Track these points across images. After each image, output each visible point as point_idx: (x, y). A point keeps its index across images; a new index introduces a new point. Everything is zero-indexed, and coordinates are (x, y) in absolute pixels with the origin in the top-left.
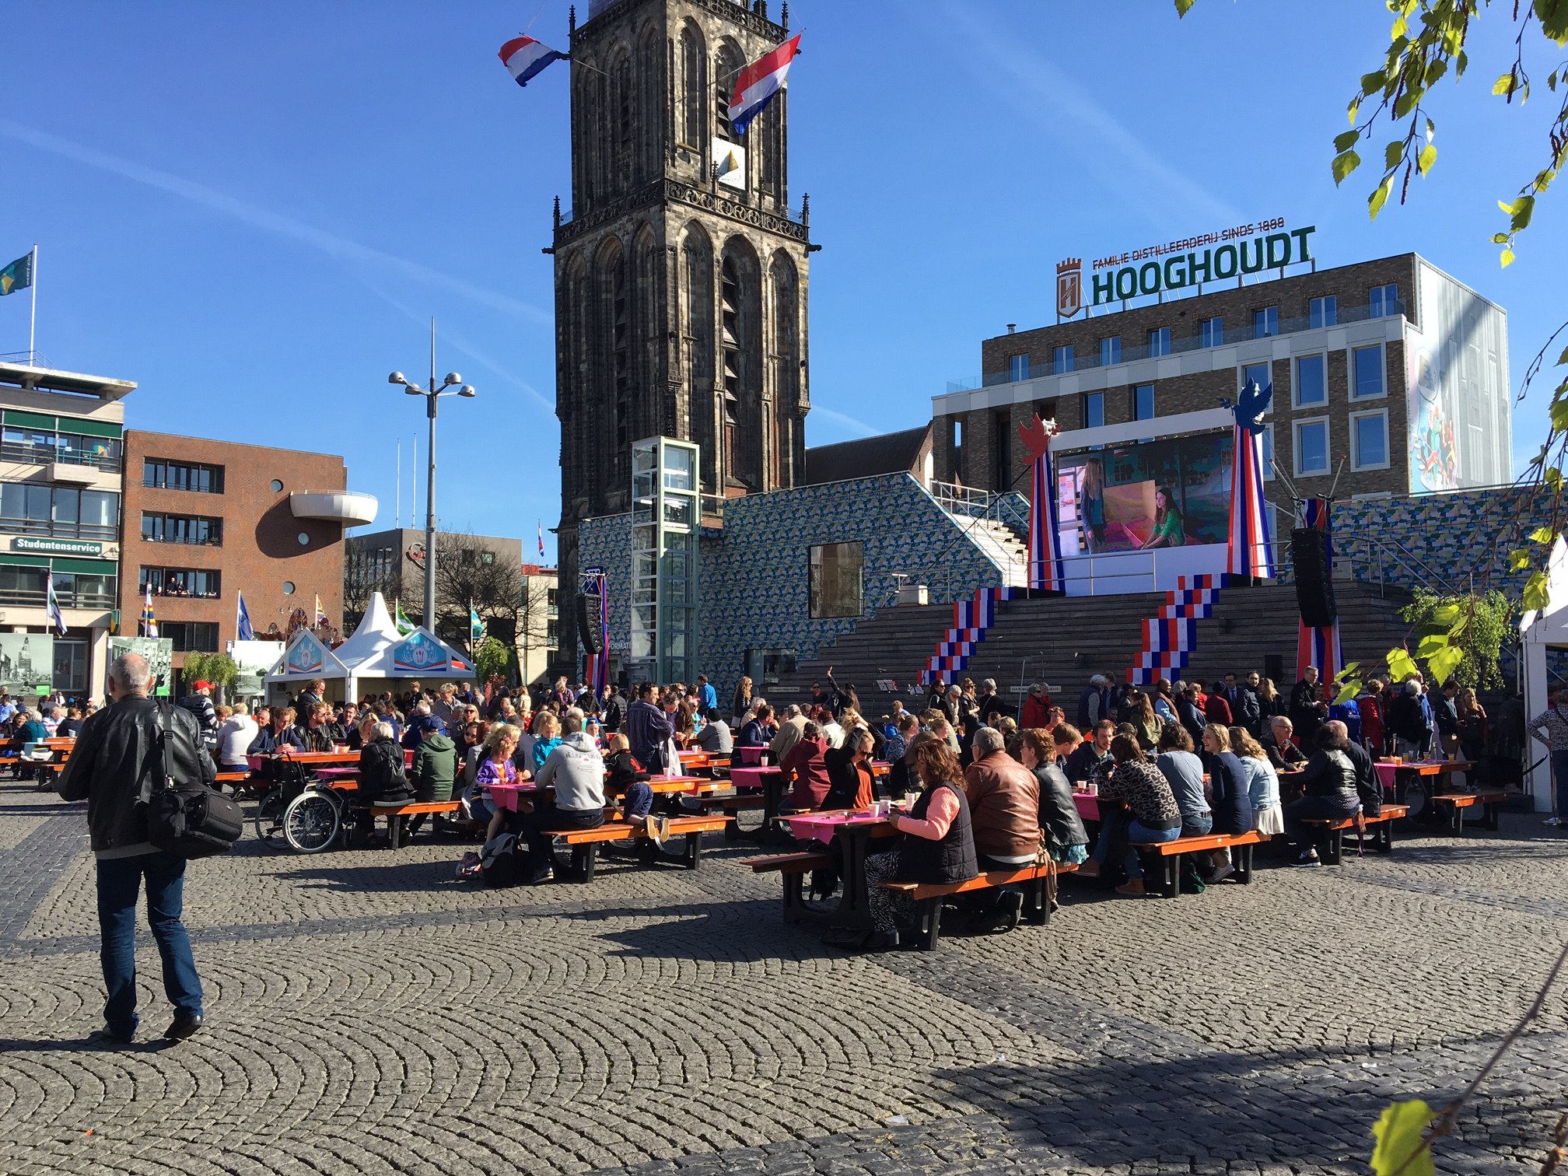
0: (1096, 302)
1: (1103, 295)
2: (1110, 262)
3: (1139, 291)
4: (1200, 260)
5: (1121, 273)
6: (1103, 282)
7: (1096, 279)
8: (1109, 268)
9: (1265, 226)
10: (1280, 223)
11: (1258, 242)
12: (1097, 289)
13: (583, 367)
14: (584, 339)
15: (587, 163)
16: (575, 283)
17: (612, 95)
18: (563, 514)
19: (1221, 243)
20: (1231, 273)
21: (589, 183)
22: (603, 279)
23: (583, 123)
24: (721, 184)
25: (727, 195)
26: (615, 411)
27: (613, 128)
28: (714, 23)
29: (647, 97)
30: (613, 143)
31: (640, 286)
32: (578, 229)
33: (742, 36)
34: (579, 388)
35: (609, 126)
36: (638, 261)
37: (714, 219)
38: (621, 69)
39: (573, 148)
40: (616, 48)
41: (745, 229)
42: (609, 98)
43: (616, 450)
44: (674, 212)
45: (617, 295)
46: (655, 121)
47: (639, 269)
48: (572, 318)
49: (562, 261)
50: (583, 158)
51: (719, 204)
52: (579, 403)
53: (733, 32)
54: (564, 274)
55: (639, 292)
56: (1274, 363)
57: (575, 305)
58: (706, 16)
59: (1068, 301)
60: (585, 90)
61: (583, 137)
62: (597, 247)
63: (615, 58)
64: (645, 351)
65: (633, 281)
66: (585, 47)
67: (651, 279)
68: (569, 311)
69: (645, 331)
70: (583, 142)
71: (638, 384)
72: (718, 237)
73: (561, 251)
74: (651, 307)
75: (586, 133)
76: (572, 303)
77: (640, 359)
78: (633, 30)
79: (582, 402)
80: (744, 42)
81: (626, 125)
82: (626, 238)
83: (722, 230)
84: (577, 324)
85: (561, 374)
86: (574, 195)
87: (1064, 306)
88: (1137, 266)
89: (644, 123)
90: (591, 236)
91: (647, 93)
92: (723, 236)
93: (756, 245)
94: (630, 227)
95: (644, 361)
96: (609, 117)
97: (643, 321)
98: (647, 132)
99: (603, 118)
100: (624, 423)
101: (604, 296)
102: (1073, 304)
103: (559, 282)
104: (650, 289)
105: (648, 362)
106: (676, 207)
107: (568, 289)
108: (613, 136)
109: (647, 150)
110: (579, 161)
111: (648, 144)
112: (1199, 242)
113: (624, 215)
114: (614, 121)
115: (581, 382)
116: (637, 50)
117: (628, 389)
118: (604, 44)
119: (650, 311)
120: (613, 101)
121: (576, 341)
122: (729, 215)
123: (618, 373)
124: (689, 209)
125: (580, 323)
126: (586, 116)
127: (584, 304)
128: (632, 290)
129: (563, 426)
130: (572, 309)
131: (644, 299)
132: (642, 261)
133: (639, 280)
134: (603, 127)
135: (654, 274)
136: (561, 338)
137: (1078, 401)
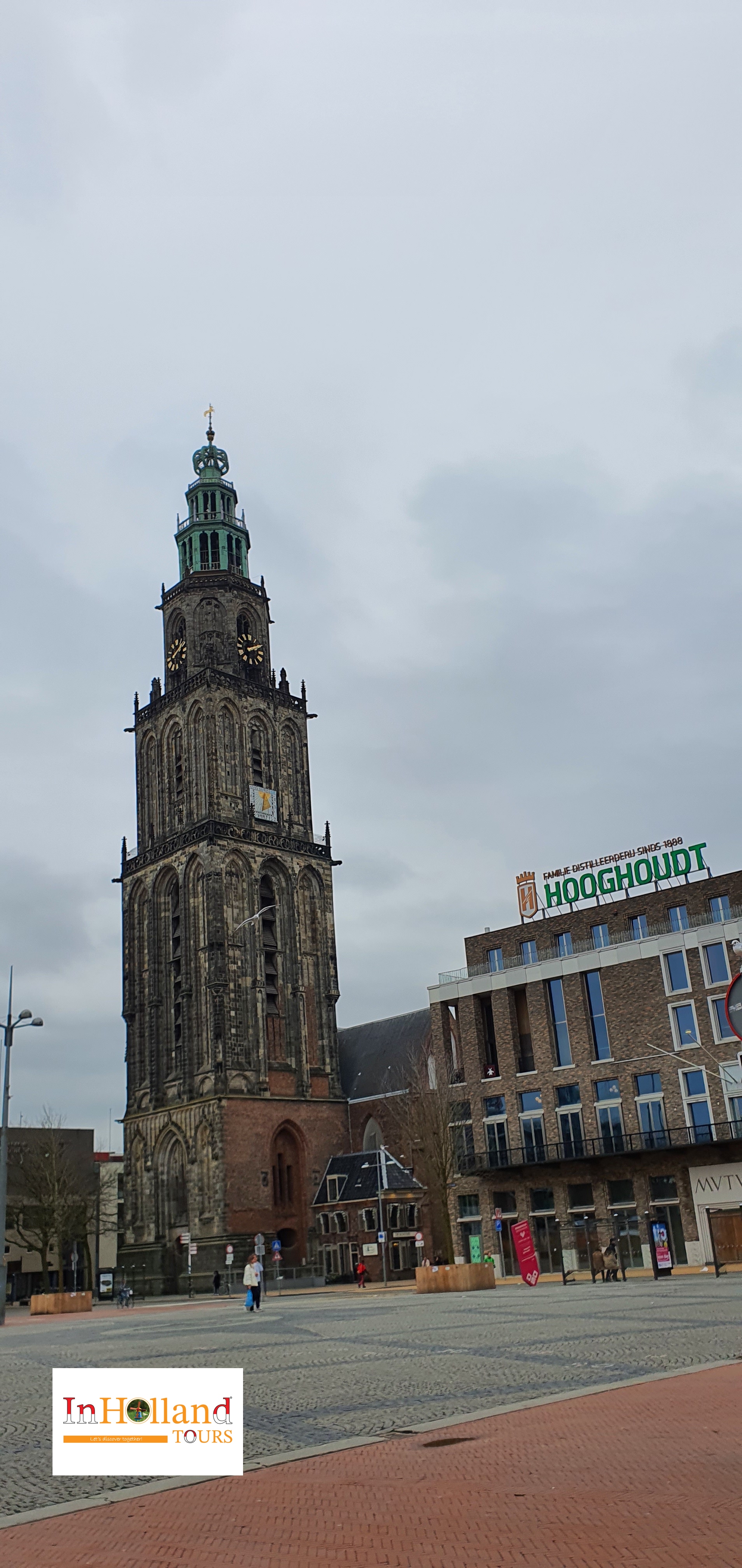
0: (550, 906)
1: (555, 900)
3: (581, 897)
4: (624, 871)
9: (669, 844)
10: (679, 841)
11: (665, 856)
12: (549, 895)
13: (146, 976)
14: (146, 951)
15: (149, 810)
16: (139, 905)
17: (168, 757)
18: (128, 1106)
19: (638, 858)
20: (649, 881)
21: (151, 826)
22: (162, 900)
23: (146, 779)
24: (257, 819)
25: (262, 828)
26: (173, 1011)
27: (169, 782)
28: (247, 701)
29: (196, 759)
30: (170, 793)
31: (192, 905)
32: (142, 862)
33: (270, 709)
34: (142, 992)
35: (166, 781)
36: (191, 885)
37: (252, 848)
38: (175, 738)
39: (138, 798)
40: (171, 723)
41: (278, 853)
42: (166, 760)
43: (174, 1046)
44: (219, 845)
45: (173, 913)
46: (203, 776)
47: (191, 892)
48: (137, 934)
49: (128, 889)
50: (146, 806)
51: (255, 836)
52: (142, 1005)
53: (263, 706)
54: (130, 898)
55: (192, 910)
56: (687, 951)
57: (139, 923)
58: (240, 697)
59: (528, 905)
60: (147, 754)
61: (146, 789)
62: (157, 876)
63: (170, 730)
64: (197, 959)
65: (187, 902)
66: (146, 722)
67: (201, 899)
68: (134, 929)
69: (197, 942)
70: (146, 793)
71: (191, 986)
72: (255, 862)
73: (127, 880)
74: (201, 922)
75: (148, 786)
76: (136, 921)
77: (193, 965)
78: (184, 710)
79: (144, 1005)
80: (272, 712)
81: (180, 780)
82: (181, 867)
83: (258, 856)
84: (141, 938)
85: (127, 982)
86: (138, 835)
87: (525, 909)
88: (577, 876)
89: (194, 777)
90: (152, 867)
91: (196, 755)
92: (260, 860)
93: (288, 865)
94: (184, 859)
95: (196, 967)
96: (166, 774)
97: (195, 934)
98: (197, 784)
99: (161, 775)
100: (180, 1021)
101: (163, 915)
102: (532, 907)
103: (126, 906)
104: (201, 907)
105: (200, 967)
106: (220, 842)
107: (134, 911)
108: (169, 789)
109: (197, 798)
110: (143, 808)
111: (197, 794)
112: (620, 857)
113: (179, 850)
114: (170, 777)
115: (144, 988)
116: (187, 724)
117: (183, 992)
118: (162, 721)
119: (201, 925)
120: (169, 762)
121: (139, 953)
122: (264, 843)
123: (175, 978)
124: (231, 842)
125: (143, 937)
126: (148, 774)
127: (146, 922)
128: (185, 909)
129: (128, 1026)
130: (137, 926)
131: (196, 915)
132: (193, 885)
133: (192, 901)
134: (161, 782)
135: (203, 894)
136: (127, 951)
137: (542, 986)
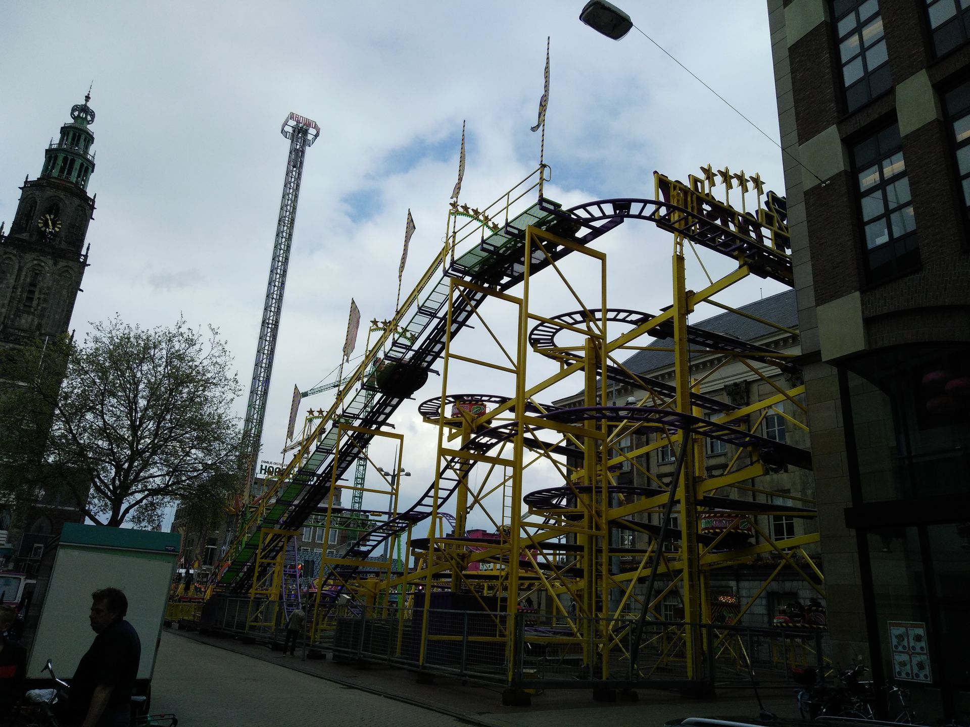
0: (261, 473)
1: (263, 471)
2: (267, 462)
5: (269, 467)
6: (264, 468)
7: (262, 466)
8: (266, 464)
12: (262, 469)
